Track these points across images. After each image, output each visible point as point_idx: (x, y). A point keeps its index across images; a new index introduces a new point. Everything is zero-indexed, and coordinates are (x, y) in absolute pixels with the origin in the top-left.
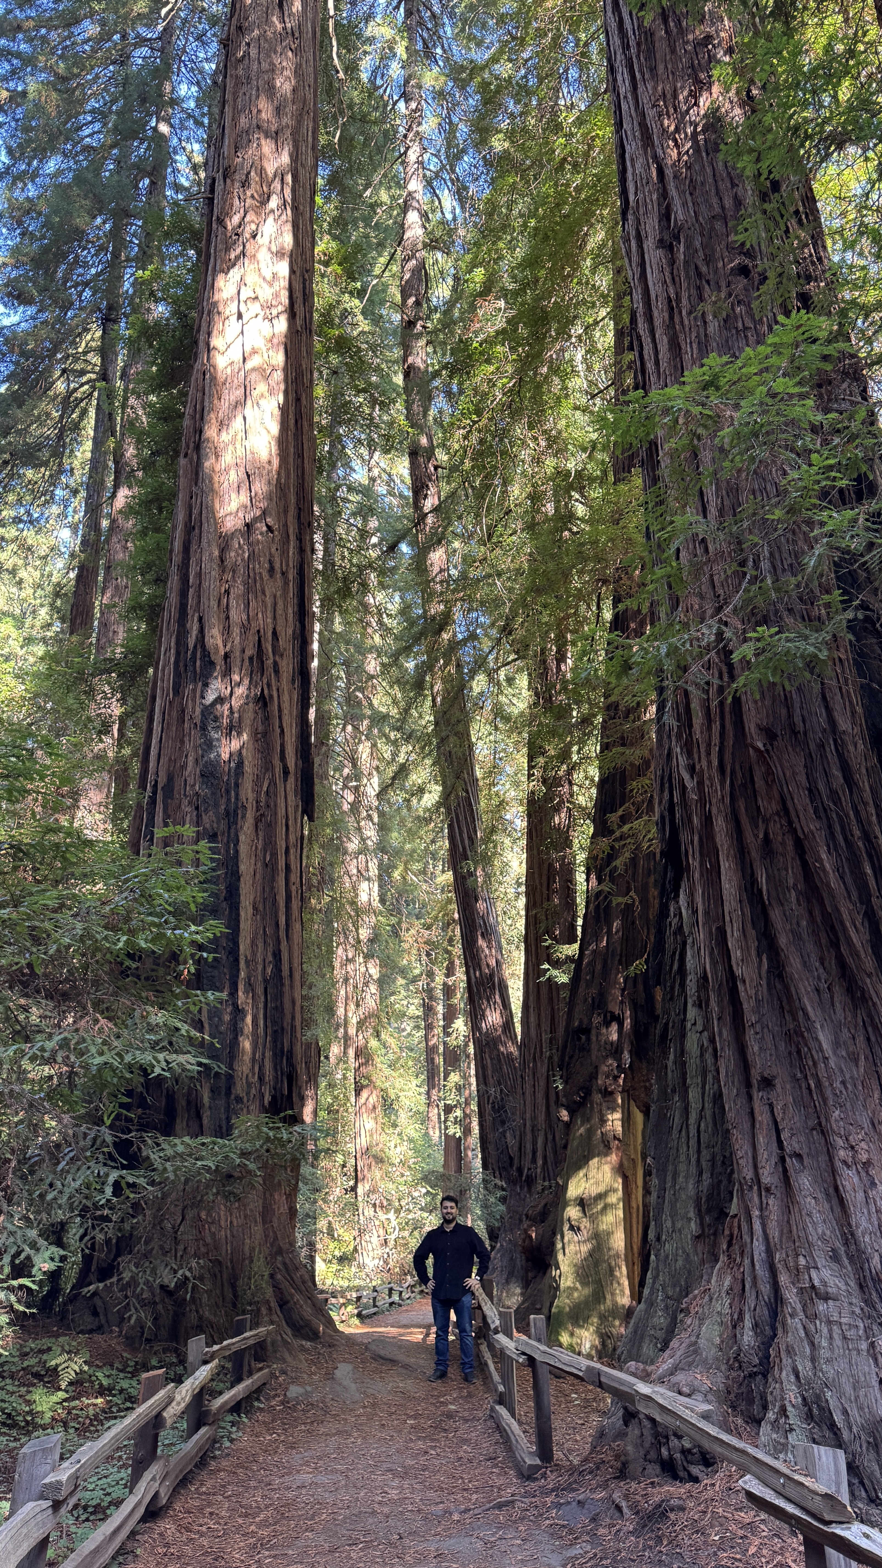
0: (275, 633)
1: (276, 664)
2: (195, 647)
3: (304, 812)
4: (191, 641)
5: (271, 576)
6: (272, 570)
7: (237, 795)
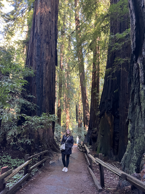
0: (50, 31)
1: (50, 37)
2: (36, 33)
3: (56, 65)
4: (35, 32)
5: (50, 21)
6: (50, 20)
7: (43, 59)
